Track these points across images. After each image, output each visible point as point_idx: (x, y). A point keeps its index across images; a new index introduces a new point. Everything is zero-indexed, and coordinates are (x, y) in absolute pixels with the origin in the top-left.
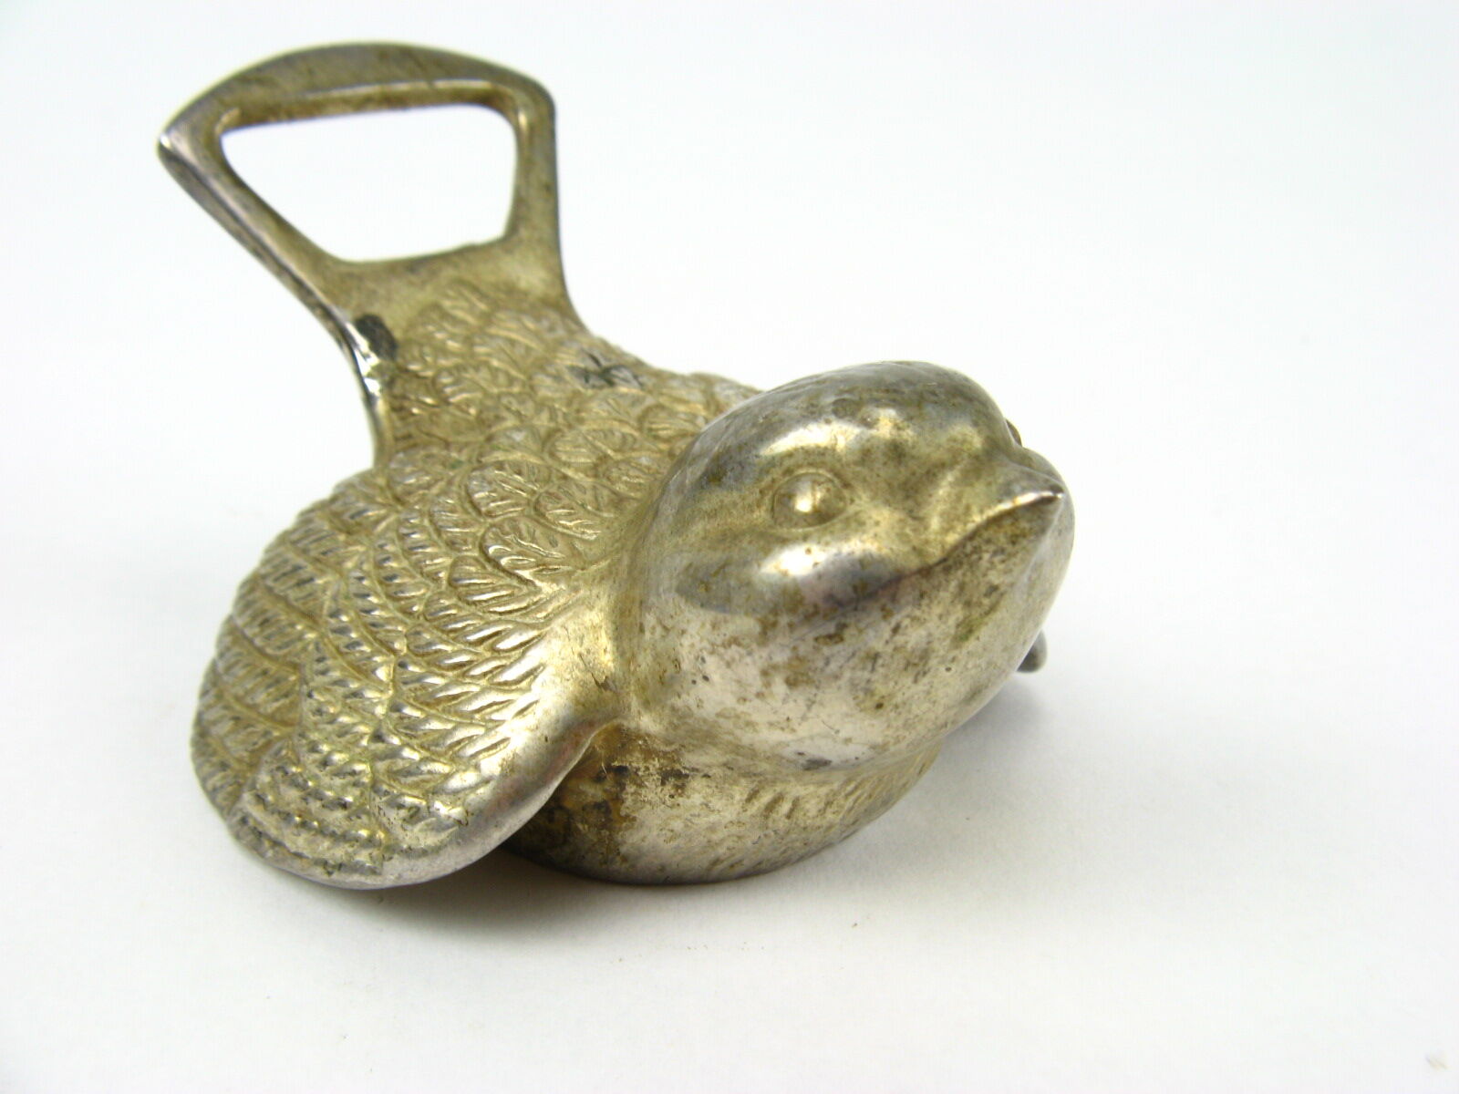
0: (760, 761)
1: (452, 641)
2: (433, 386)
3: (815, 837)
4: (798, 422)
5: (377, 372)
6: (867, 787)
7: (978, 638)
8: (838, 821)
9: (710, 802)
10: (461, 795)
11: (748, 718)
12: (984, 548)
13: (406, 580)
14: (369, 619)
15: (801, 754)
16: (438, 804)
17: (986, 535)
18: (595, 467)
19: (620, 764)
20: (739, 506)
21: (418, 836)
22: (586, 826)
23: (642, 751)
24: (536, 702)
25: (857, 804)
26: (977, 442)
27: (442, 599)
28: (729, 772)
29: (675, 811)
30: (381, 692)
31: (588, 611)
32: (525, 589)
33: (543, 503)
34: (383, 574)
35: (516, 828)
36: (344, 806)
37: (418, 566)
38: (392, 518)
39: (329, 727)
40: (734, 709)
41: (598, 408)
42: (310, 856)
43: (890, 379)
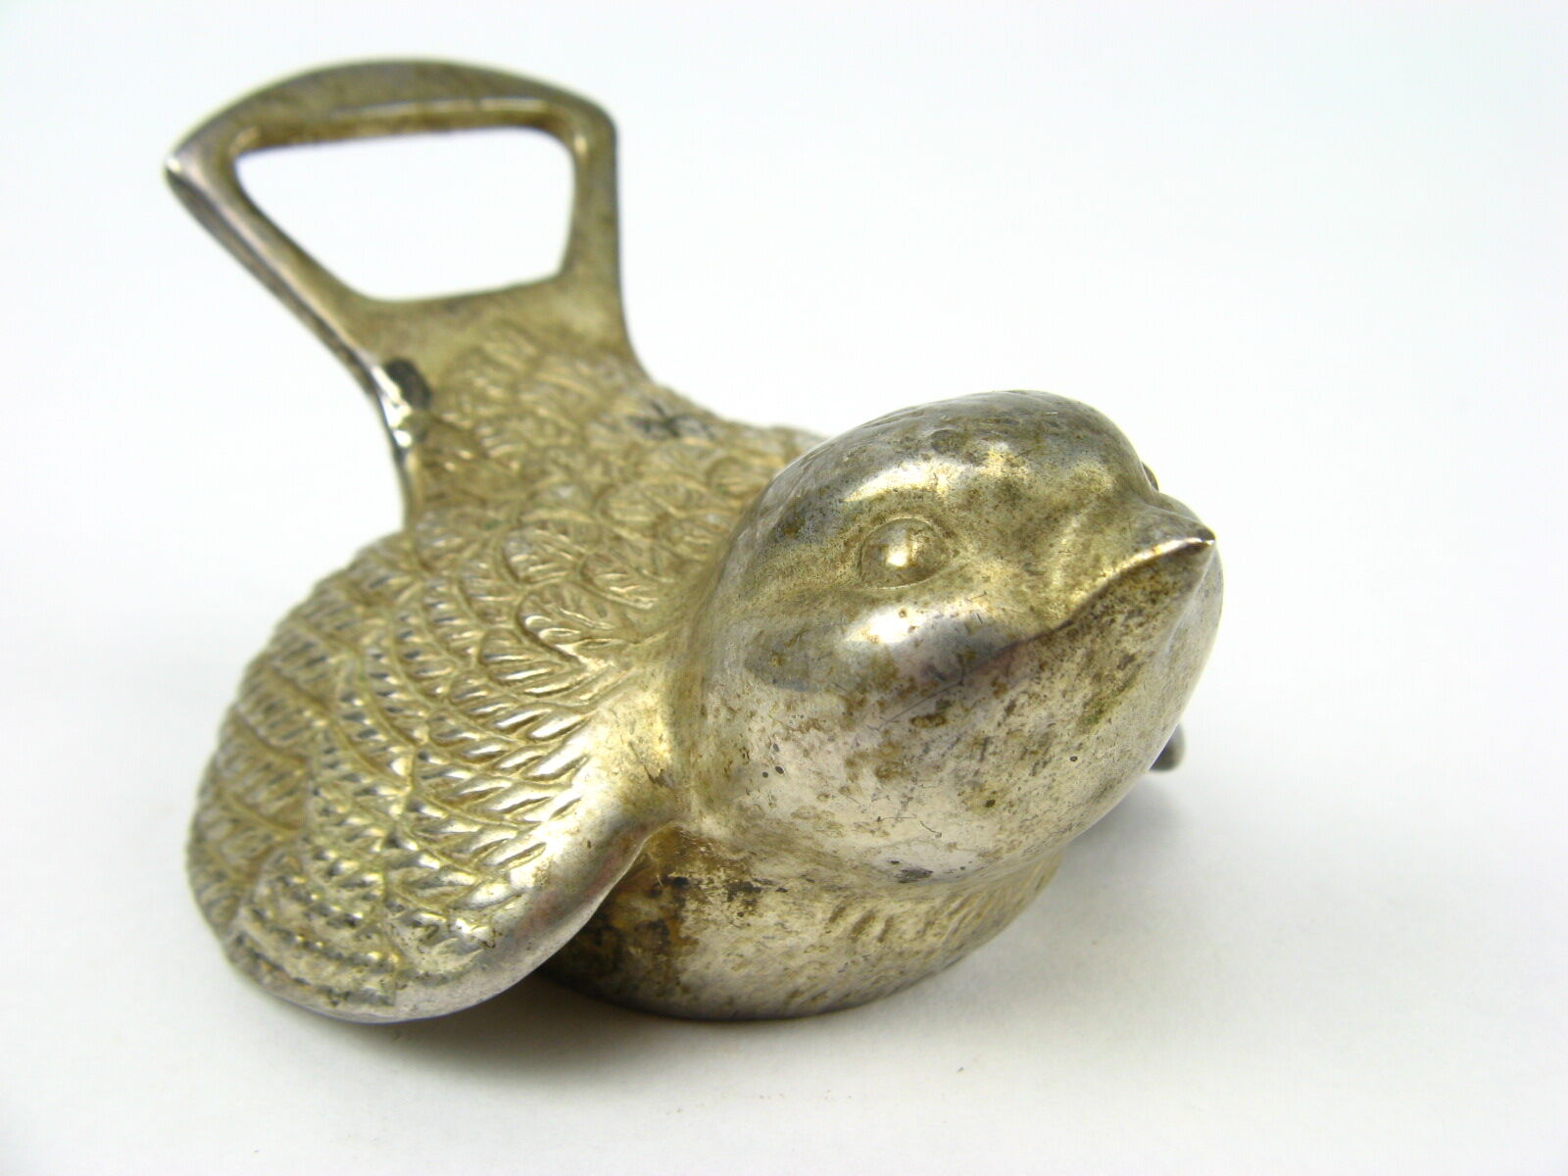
0: (846, 872)
1: (480, 728)
2: (471, 439)
3: (914, 964)
4: (891, 459)
5: (409, 424)
6: (976, 903)
7: (1110, 721)
8: (940, 944)
9: (787, 921)
10: (487, 911)
11: (830, 818)
12: (1117, 608)
13: (430, 657)
14: (385, 703)
15: (895, 863)
16: (460, 922)
17: (1119, 592)
18: (654, 526)
19: (679, 875)
20: (819, 562)
21: (437, 960)
22: (640, 950)
23: (705, 860)
24: (578, 800)
25: (963, 925)
26: (1107, 482)
27: (470, 678)
28: (809, 886)
29: (744, 933)
30: (398, 788)
31: (641, 691)
32: (567, 667)
33: (591, 566)
34: (405, 650)
35: (553, 951)
36: (352, 923)
37: (444, 641)
38: (417, 587)
39: (337, 831)
40: (814, 808)
41: (660, 461)
42: (312, 982)
43: (1000, 408)
